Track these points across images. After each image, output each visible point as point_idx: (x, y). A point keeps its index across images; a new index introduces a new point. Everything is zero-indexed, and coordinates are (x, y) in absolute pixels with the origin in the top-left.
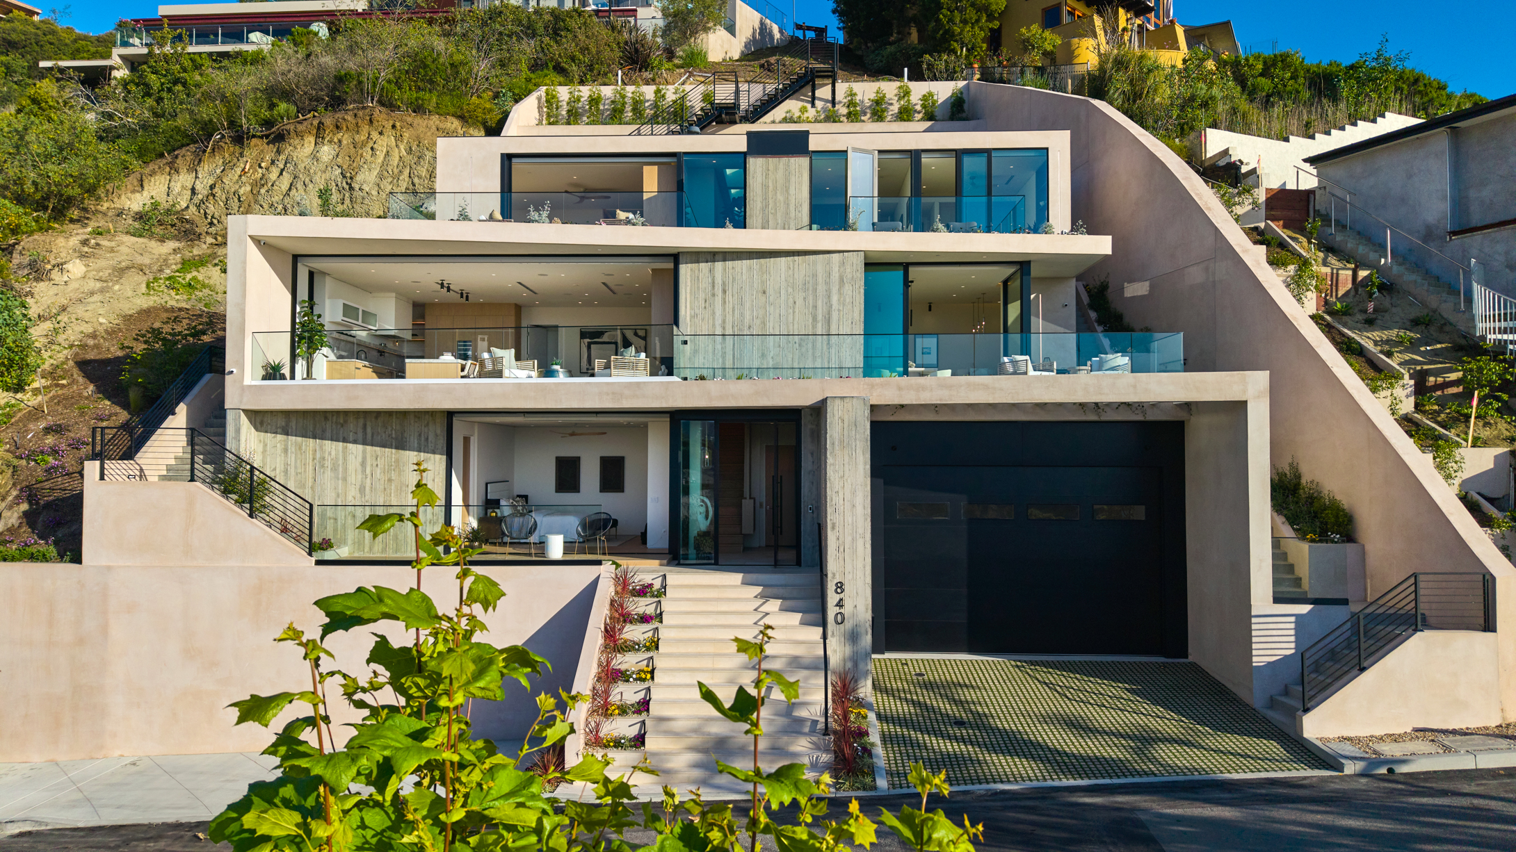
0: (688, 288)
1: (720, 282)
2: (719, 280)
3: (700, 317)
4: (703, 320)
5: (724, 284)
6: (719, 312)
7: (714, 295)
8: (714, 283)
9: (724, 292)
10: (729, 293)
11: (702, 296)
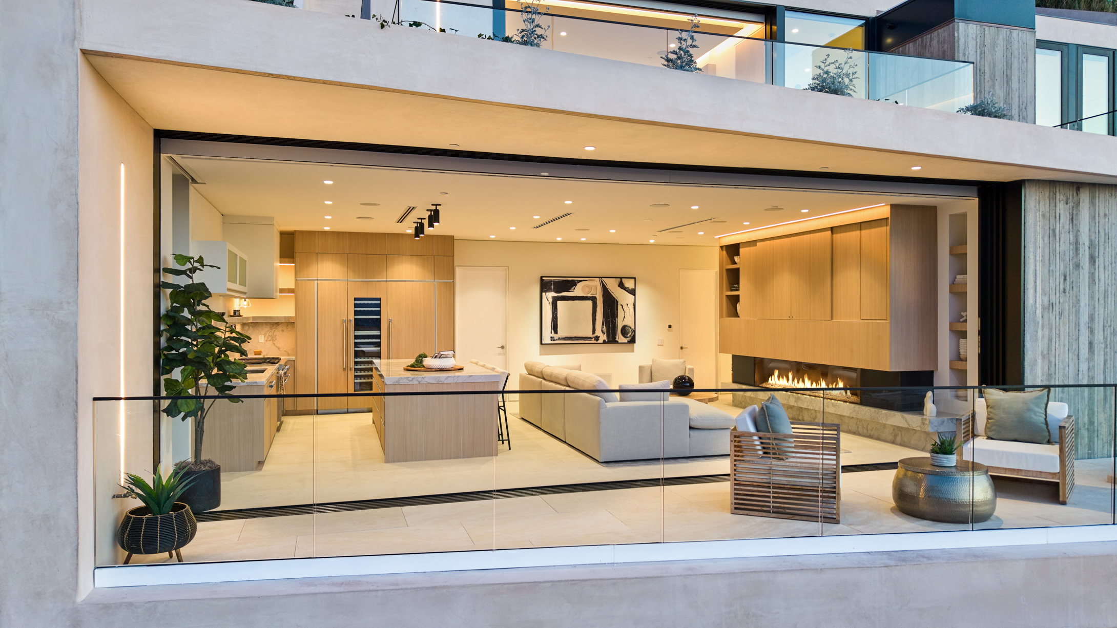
0: (1039, 252)
1: (1087, 244)
2: (1084, 239)
3: (1057, 309)
4: (1061, 314)
5: (1092, 246)
6: (1084, 301)
7: (1077, 266)
8: (1077, 243)
9: (1092, 259)
10: (1100, 262)
11: (1059, 267)
